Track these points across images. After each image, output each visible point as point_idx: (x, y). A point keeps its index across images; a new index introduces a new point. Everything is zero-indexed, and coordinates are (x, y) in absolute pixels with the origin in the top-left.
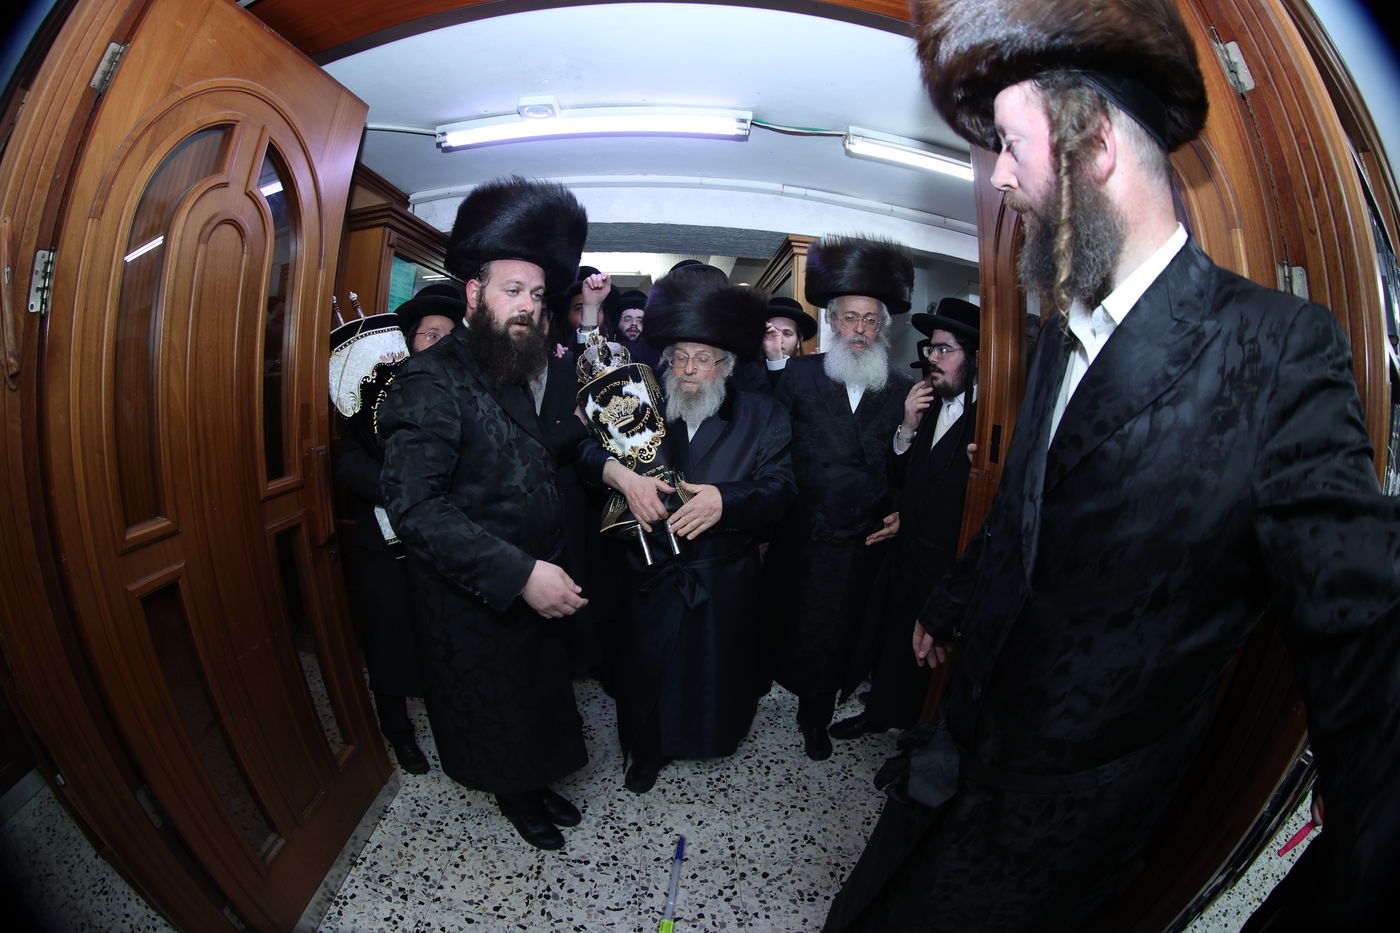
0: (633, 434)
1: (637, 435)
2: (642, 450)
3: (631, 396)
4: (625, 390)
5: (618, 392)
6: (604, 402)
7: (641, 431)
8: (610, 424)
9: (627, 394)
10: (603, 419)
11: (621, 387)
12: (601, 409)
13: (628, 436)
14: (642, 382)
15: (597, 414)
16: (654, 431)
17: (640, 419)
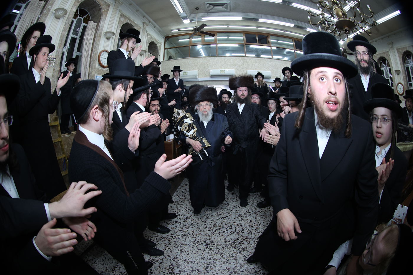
0: (189, 132)
1: (190, 132)
2: (192, 135)
3: (186, 123)
4: (185, 121)
5: (183, 122)
6: (181, 126)
7: (191, 130)
8: (184, 131)
9: (185, 123)
10: (182, 130)
11: (183, 121)
12: (181, 128)
13: (188, 132)
14: (188, 118)
15: (180, 129)
16: (194, 129)
17: (190, 127)
